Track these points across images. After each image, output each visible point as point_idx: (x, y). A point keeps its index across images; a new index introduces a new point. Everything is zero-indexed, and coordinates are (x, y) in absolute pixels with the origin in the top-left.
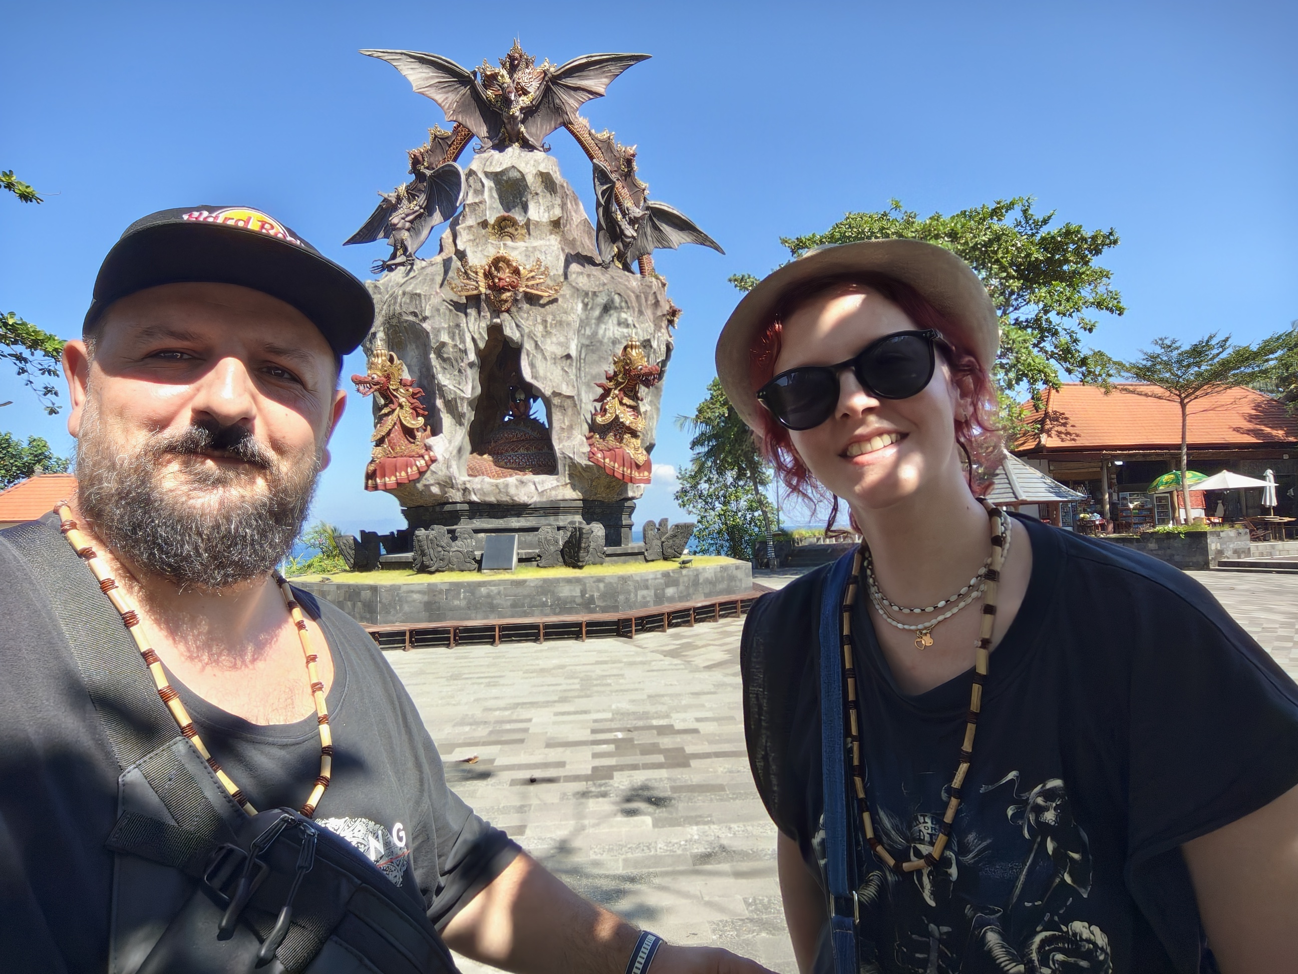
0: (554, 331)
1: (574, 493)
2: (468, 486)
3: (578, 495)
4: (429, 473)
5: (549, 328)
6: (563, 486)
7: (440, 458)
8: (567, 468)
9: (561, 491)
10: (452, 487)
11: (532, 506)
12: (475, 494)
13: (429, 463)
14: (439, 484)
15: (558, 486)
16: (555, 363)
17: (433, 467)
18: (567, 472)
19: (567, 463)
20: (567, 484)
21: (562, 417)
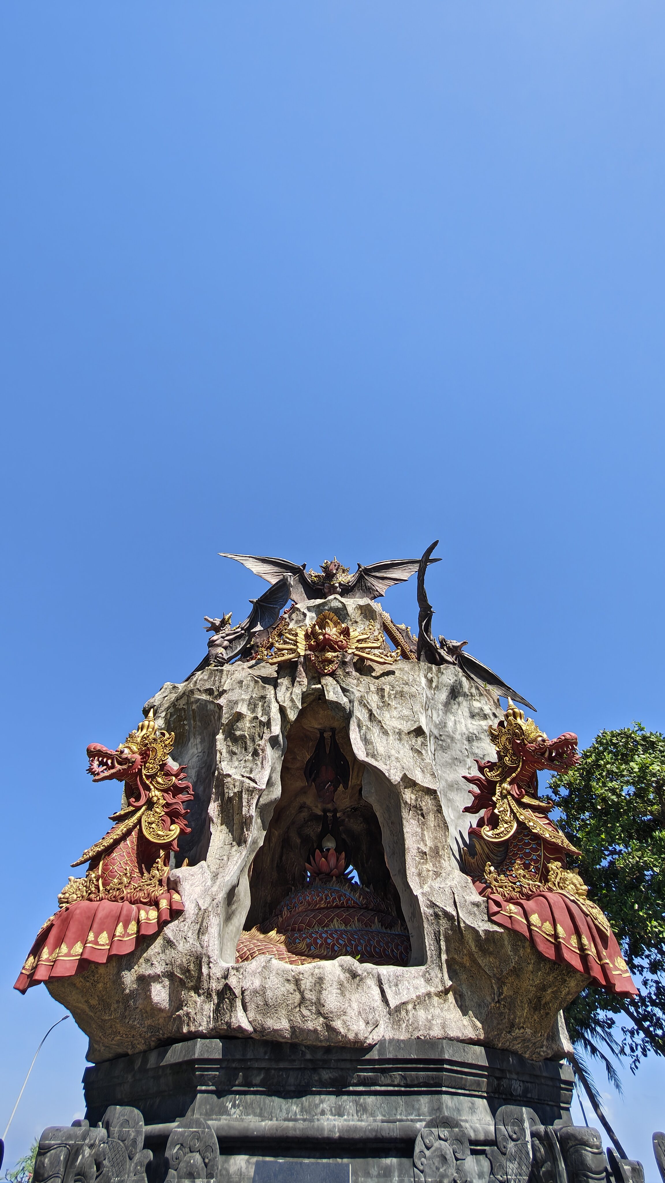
0: (393, 703)
1: (465, 1021)
2: (233, 981)
3: (475, 1027)
4: (157, 945)
5: (386, 699)
6: (438, 994)
7: (190, 909)
8: (443, 944)
9: (437, 1011)
10: (196, 989)
11: (374, 1055)
12: (245, 1009)
13: (166, 916)
14: (170, 975)
15: (429, 995)
16: (400, 740)
17: (169, 931)
18: (444, 957)
19: (442, 929)
20: (446, 992)
21: (419, 830)
